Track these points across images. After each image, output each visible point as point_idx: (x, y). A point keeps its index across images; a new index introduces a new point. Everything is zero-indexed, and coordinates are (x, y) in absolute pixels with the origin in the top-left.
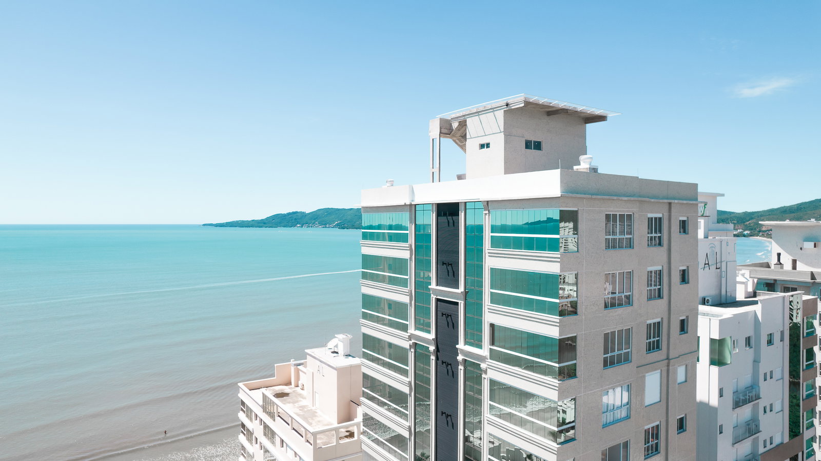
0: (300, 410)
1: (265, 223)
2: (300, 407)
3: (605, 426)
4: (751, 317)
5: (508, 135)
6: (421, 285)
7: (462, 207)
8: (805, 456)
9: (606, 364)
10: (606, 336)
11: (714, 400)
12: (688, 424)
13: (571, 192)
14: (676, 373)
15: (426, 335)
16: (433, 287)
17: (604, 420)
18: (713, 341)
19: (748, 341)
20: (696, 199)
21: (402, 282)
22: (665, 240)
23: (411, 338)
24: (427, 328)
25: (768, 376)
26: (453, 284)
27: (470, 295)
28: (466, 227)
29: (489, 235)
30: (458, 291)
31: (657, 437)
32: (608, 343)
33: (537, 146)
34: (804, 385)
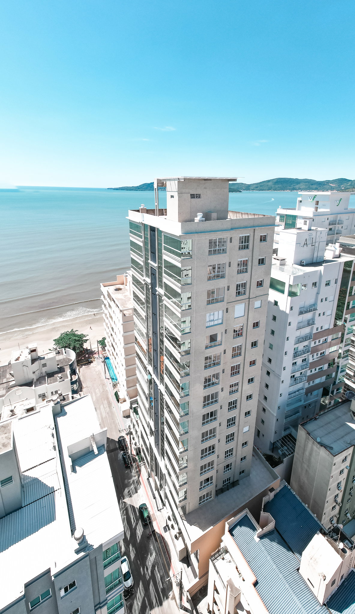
0: (124, 297)
1: (139, 188)
2: (125, 296)
3: (207, 327)
4: (319, 273)
5: (180, 193)
6: (147, 259)
7: (156, 230)
8: (346, 333)
9: (209, 303)
10: (208, 291)
11: (288, 311)
12: (261, 325)
13: (187, 233)
14: (254, 304)
15: (149, 280)
16: (149, 261)
17: (208, 324)
18: (290, 286)
19: (315, 284)
20: (274, 225)
21: (141, 256)
22: (250, 246)
23: (144, 280)
24: (148, 277)
25: (324, 300)
26: (155, 262)
27: (160, 268)
28: (158, 238)
29: (163, 245)
30: (156, 265)
31: (242, 329)
32: (211, 293)
33: (198, 196)
34: (351, 302)
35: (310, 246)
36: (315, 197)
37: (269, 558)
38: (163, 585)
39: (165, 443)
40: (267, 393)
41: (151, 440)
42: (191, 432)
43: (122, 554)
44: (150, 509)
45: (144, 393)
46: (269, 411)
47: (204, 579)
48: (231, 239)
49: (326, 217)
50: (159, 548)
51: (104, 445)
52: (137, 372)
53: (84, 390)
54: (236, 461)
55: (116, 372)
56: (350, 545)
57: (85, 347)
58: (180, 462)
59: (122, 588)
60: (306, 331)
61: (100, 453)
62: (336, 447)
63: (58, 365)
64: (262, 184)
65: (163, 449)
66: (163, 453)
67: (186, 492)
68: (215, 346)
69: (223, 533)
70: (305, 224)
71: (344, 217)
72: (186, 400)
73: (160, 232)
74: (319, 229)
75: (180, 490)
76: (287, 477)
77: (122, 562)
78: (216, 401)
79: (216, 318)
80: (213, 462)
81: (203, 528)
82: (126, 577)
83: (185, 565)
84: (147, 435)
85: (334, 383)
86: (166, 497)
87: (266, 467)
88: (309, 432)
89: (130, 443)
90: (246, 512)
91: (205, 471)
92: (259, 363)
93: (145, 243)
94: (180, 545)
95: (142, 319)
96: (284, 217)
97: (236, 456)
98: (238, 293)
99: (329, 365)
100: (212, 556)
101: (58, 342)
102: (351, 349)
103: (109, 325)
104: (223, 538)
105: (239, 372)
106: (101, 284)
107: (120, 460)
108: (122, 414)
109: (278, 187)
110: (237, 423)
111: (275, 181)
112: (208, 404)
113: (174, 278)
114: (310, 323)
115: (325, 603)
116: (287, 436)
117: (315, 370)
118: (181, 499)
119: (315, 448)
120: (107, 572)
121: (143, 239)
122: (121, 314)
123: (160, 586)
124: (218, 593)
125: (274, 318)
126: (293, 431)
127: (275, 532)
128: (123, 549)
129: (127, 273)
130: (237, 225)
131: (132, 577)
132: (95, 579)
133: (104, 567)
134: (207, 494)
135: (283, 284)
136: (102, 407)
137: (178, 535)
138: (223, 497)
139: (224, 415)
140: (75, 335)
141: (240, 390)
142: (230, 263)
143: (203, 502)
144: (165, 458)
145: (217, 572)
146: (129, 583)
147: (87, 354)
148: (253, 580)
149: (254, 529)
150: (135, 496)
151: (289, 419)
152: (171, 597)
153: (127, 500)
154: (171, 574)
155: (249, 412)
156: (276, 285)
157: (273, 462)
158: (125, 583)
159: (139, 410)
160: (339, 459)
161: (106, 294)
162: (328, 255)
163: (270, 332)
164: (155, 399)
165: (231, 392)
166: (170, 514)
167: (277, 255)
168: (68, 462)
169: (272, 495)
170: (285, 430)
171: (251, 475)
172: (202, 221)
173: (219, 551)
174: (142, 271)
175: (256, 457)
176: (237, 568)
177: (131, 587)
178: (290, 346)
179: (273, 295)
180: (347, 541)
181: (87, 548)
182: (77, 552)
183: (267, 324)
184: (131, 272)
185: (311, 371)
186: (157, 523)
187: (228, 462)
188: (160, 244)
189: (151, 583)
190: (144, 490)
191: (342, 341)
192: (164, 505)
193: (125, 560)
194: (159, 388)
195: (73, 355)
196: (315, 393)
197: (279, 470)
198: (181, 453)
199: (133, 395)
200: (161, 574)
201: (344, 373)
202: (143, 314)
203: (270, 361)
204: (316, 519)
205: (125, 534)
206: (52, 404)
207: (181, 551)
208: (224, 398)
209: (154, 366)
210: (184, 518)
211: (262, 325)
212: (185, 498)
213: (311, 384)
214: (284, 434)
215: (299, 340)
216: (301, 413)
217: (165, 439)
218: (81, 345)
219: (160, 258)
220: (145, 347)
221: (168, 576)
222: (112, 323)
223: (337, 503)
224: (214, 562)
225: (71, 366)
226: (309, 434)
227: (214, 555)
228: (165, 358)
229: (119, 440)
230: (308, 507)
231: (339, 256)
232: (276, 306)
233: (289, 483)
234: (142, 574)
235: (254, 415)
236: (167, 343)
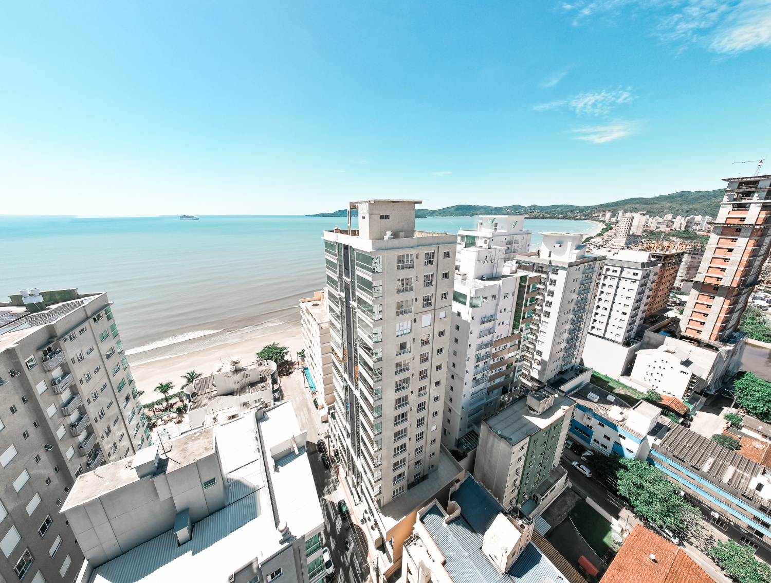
2: (322, 310)
3: (397, 336)
4: (498, 286)
5: (371, 214)
6: (341, 275)
7: (349, 247)
8: (522, 341)
9: (398, 314)
10: (398, 303)
11: (469, 320)
12: (445, 333)
13: (377, 249)
14: (439, 315)
15: (343, 295)
16: (343, 277)
17: (397, 334)
18: (471, 298)
19: (494, 297)
20: (455, 242)
21: (336, 273)
22: (435, 262)
23: (339, 295)
24: (343, 292)
25: (503, 311)
26: (349, 277)
27: (353, 282)
28: (351, 255)
29: (356, 261)
30: (349, 280)
31: (428, 339)
32: (400, 306)
33: (387, 217)
34: (527, 313)
35: (489, 263)
36: (494, 220)
37: (456, 540)
38: (361, 570)
39: (361, 443)
40: (452, 395)
41: (348, 442)
42: (384, 433)
43: (323, 545)
44: (348, 505)
45: (341, 399)
46: (454, 411)
47: (398, 563)
48: (418, 255)
49: (505, 237)
50: (357, 538)
51: (304, 446)
52: (334, 380)
53: (285, 398)
54: (425, 457)
55: (314, 381)
56: (528, 522)
57: (285, 359)
58: (374, 461)
59: (324, 574)
60: (487, 339)
61: (300, 454)
62: (514, 438)
63: (260, 375)
64: (444, 210)
65: (358, 450)
66: (359, 453)
67: (380, 488)
68: (404, 352)
69: (415, 522)
70: (486, 243)
71: (519, 238)
72: (379, 403)
73: (353, 249)
74: (498, 247)
75: (375, 485)
76: (471, 469)
77: (324, 553)
78: (406, 403)
79: (405, 327)
80: (405, 459)
81: (396, 518)
82: (328, 565)
83: (381, 552)
84: (344, 438)
85: (512, 382)
86: (363, 493)
87: (452, 461)
88: (491, 426)
89: (329, 446)
90: (435, 502)
91: (397, 468)
92: (444, 368)
93: (339, 261)
94: (376, 535)
95: (338, 331)
96: (464, 237)
97: (425, 452)
98: (425, 305)
99: (508, 366)
100: (405, 543)
101: (260, 355)
102: (527, 354)
103: (307, 338)
104: (414, 526)
105: (426, 376)
106: (300, 300)
107: (320, 461)
108: (321, 420)
109: (459, 213)
110: (425, 423)
111: (456, 207)
112: (399, 406)
113: (366, 291)
114: (490, 331)
115: (507, 571)
116: (470, 432)
117: (496, 371)
118: (376, 494)
119: (496, 440)
120: (310, 560)
121: (337, 257)
122: (318, 327)
123: (359, 571)
124: (411, 573)
125: (458, 328)
126: (475, 427)
127: (461, 518)
128: (324, 541)
129: (323, 290)
130: (423, 242)
131: (333, 565)
132: (299, 566)
133: (307, 555)
134: (400, 488)
135: (465, 296)
136: (302, 413)
137: (374, 526)
138: (415, 490)
139: (414, 416)
140: (276, 348)
141: (428, 393)
142: (417, 277)
143: (396, 495)
144: (361, 457)
145: (410, 556)
146: (331, 570)
147: (288, 365)
148: (442, 560)
149: (442, 516)
150: (334, 493)
151: (472, 417)
152: (369, 580)
153: (327, 497)
154: (368, 559)
155: (436, 413)
156: (459, 297)
157: (459, 456)
158: (326, 570)
159: (336, 414)
160: (516, 448)
161: (304, 309)
162: (506, 270)
163: (454, 340)
164: (350, 403)
165: (420, 395)
166: (367, 508)
167: (459, 271)
168: (271, 463)
169: (457, 485)
170: (468, 428)
171: (439, 470)
172: (391, 238)
173: (411, 538)
174: (337, 287)
175: (443, 453)
176: (427, 551)
177: (333, 574)
178: (472, 353)
179: (456, 307)
180: (525, 518)
181: (291, 539)
182: (282, 542)
183: (451, 333)
184: (328, 288)
185: (492, 372)
186: (355, 517)
187: (419, 459)
188: (353, 261)
189: (351, 569)
190: (342, 487)
191: (519, 348)
192: (361, 500)
193: (326, 550)
194: (354, 393)
195: (273, 366)
196: (496, 391)
197: (463, 463)
198: (375, 452)
199: (331, 402)
200: (360, 561)
201: (520, 373)
202: (339, 326)
203: (454, 365)
204: (498, 502)
205: (326, 527)
206: (255, 410)
207: (377, 541)
208: (414, 400)
209: (349, 373)
210: (379, 510)
211: (447, 333)
212: (380, 493)
213: (492, 384)
214: (467, 431)
215: (481, 347)
216: (483, 409)
217: (361, 440)
218: (283, 357)
219: (353, 273)
220: (341, 356)
221: (366, 562)
222: (311, 336)
223: (516, 487)
224: (407, 547)
225: (272, 375)
226: (491, 428)
227: (407, 541)
228: (359, 365)
229: (318, 444)
230: (491, 492)
231: (516, 272)
232: (459, 317)
233: (472, 474)
234: (342, 561)
235: (441, 414)
236: (360, 351)
